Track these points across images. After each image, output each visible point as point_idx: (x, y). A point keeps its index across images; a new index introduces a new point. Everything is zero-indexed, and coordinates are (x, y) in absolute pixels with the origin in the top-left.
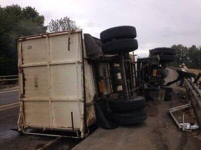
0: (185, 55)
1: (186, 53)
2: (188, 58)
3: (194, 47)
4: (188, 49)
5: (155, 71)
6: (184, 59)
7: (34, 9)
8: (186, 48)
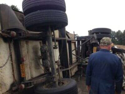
0: (114, 36)
1: (114, 35)
2: (116, 38)
3: (119, 31)
4: (116, 33)
5: (95, 48)
6: (113, 39)
7: (16, 6)
8: (114, 32)
